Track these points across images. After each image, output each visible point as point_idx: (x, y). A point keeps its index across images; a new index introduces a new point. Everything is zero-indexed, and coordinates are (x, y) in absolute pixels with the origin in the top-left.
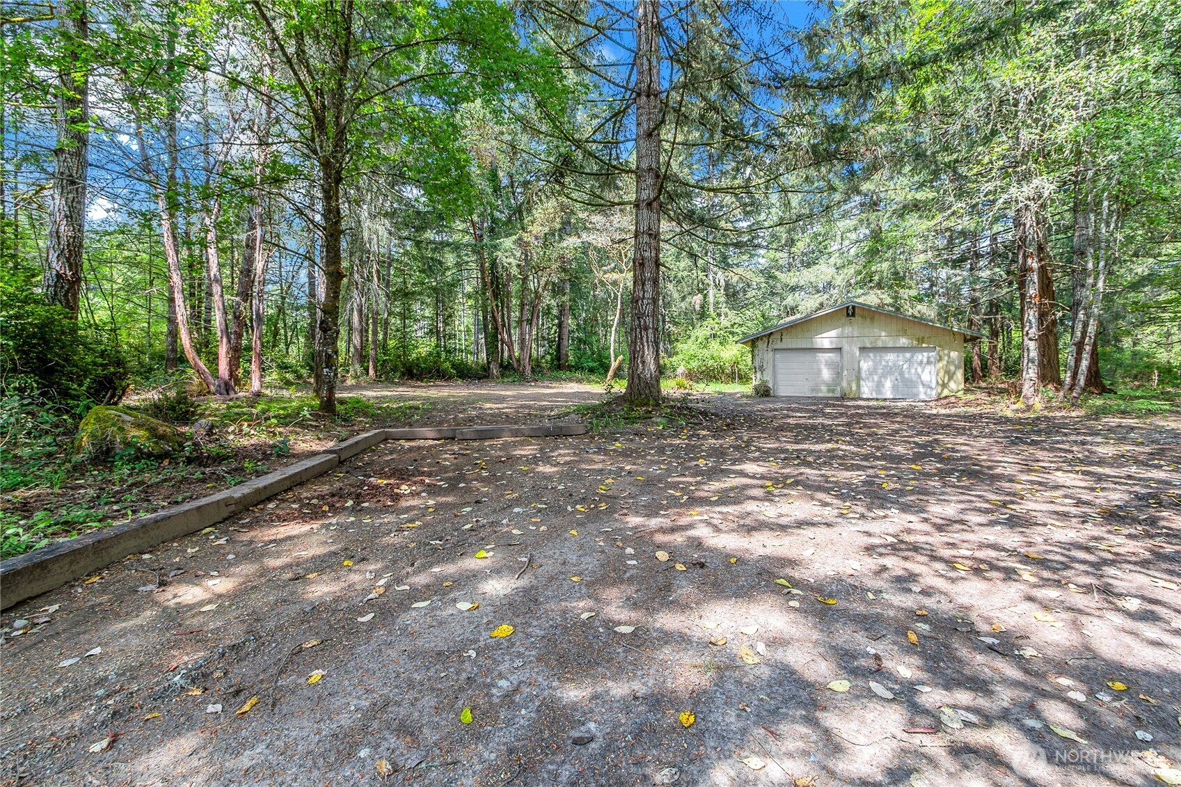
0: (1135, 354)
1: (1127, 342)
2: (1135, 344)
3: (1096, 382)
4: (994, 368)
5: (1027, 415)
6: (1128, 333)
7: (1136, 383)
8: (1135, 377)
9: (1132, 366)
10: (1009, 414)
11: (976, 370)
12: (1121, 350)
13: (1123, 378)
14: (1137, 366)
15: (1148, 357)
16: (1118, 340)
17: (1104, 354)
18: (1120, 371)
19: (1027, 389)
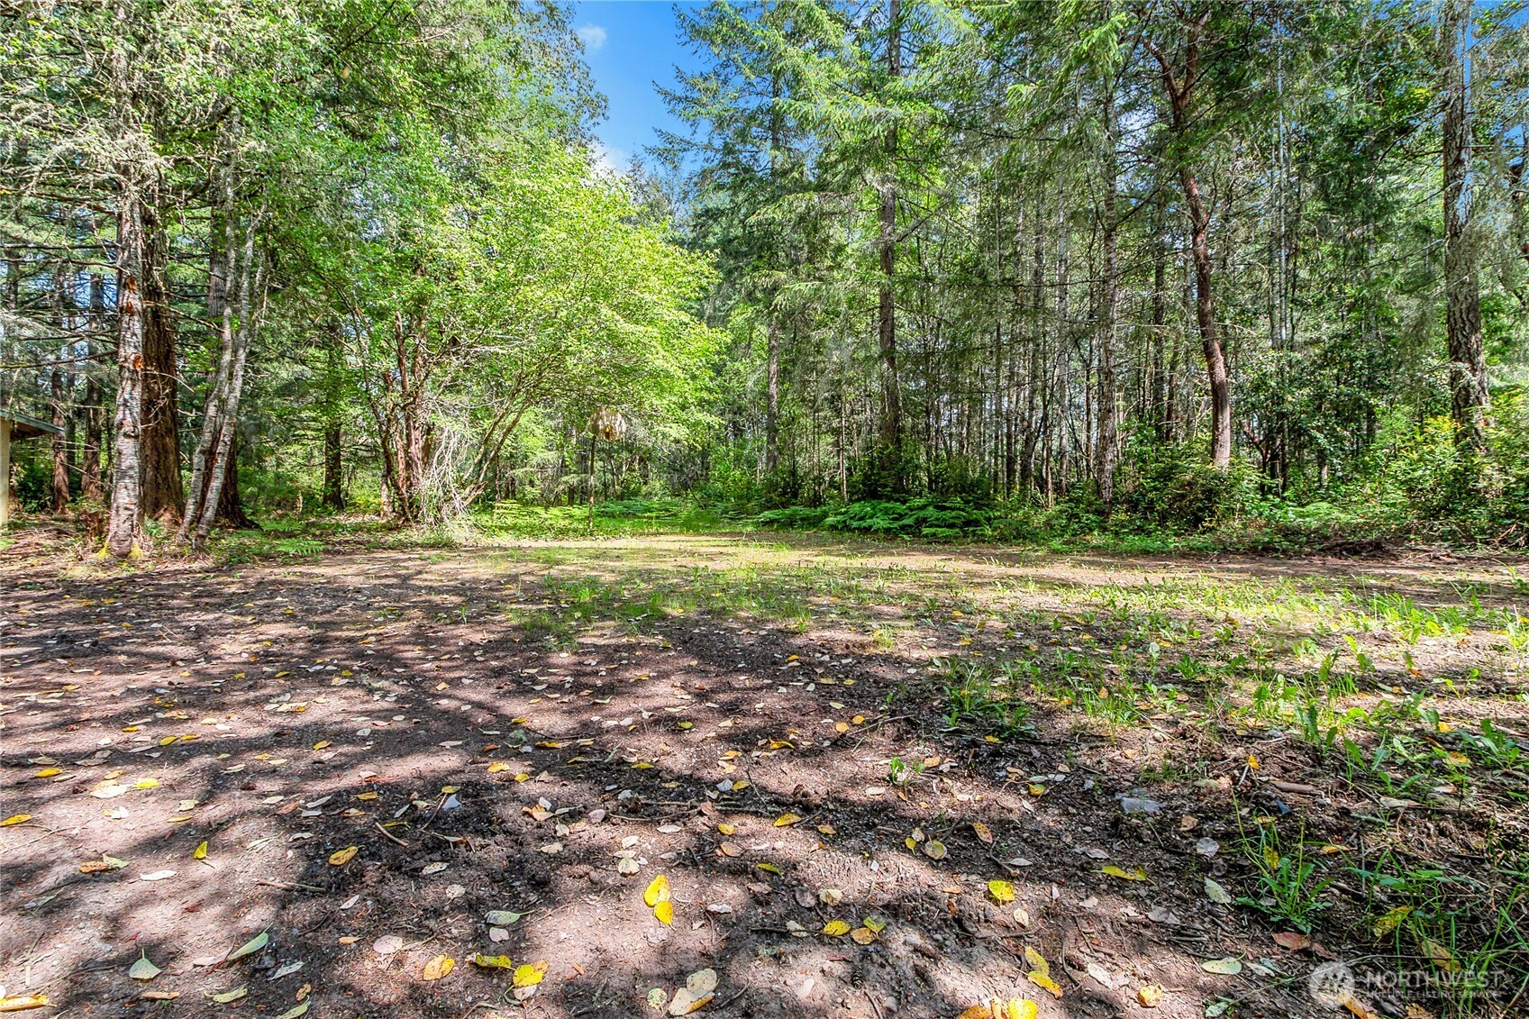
0: (278, 477)
1: (270, 462)
2: (278, 465)
3: (233, 511)
4: (92, 487)
5: (114, 573)
6: (272, 452)
7: (280, 512)
8: (279, 505)
9: (277, 491)
10: (79, 572)
11: (59, 491)
12: (263, 470)
13: (266, 505)
14: (280, 491)
15: (291, 480)
16: (261, 460)
17: (245, 475)
18: (263, 497)
19: (118, 524)
